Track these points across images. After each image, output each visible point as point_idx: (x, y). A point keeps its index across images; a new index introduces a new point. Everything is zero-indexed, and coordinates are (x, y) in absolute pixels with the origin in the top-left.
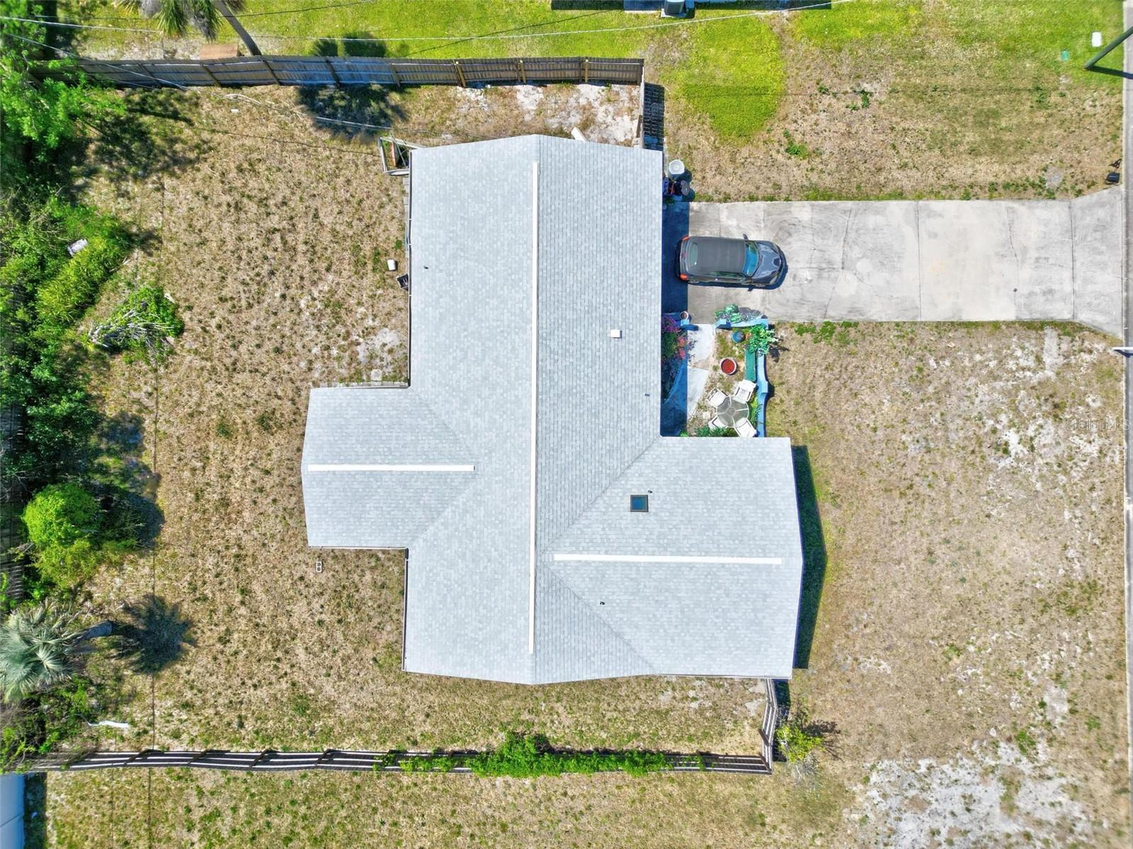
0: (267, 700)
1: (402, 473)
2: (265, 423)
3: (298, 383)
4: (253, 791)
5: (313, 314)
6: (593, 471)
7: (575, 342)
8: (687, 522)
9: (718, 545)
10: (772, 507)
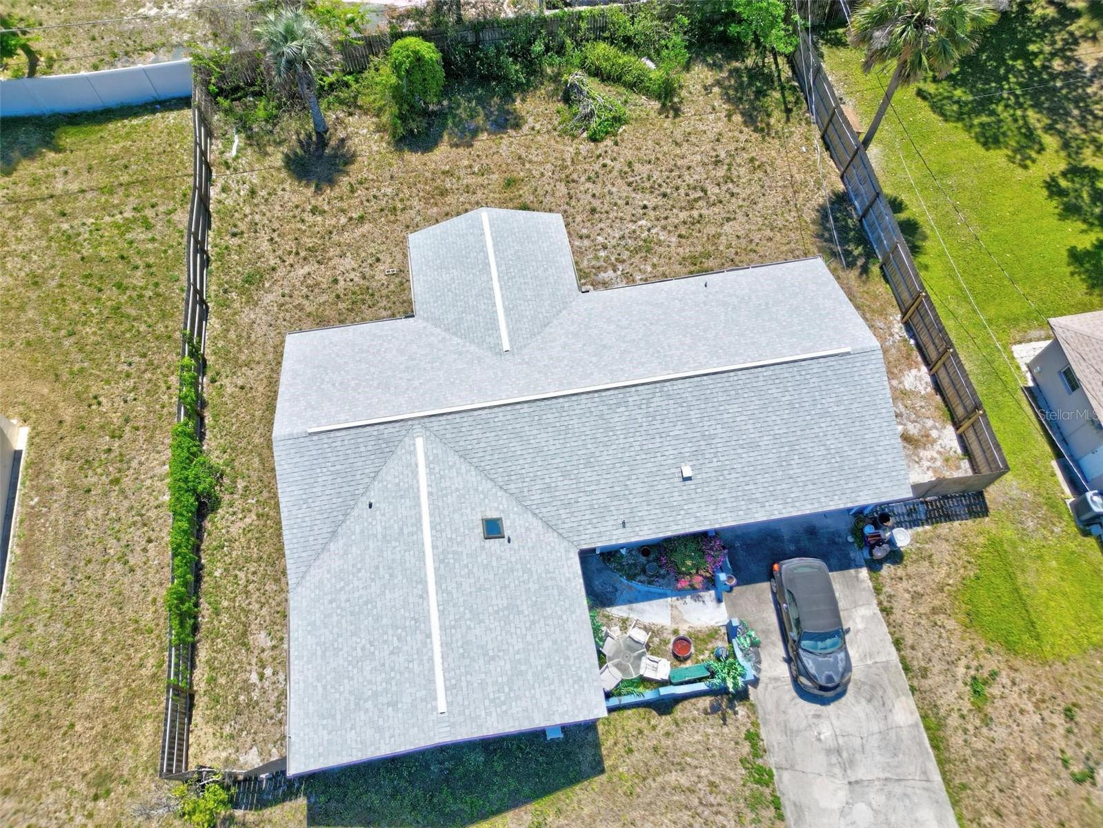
0: (258, 251)
1: (492, 289)
4: (170, 252)
5: (634, 232)
6: (523, 471)
7: (666, 425)
8: (478, 586)
9: (454, 627)
10: (512, 695)
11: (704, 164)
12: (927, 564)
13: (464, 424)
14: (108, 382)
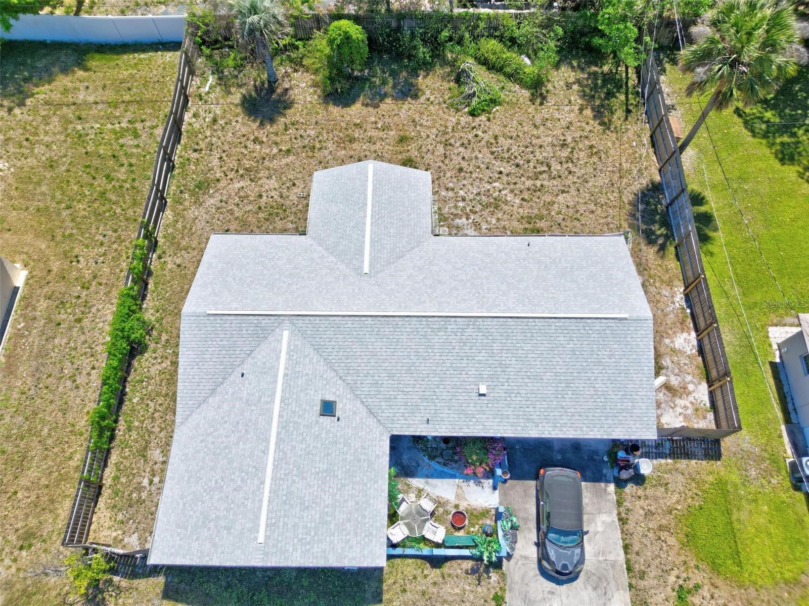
0: (210, 165)
1: (365, 224)
4: (148, 157)
5: (489, 191)
6: (360, 368)
7: (473, 351)
8: (307, 451)
9: (282, 479)
10: (316, 538)
11: (554, 145)
12: (663, 489)
13: (322, 325)
14: (87, 247)
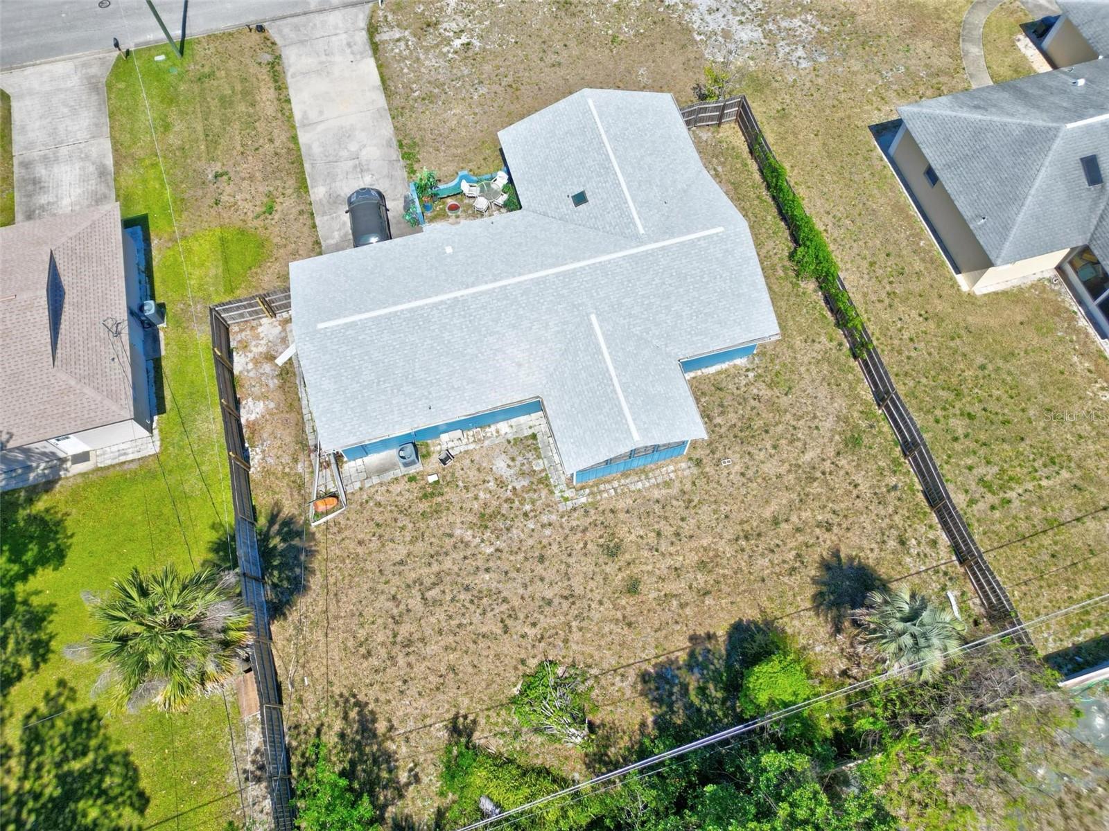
0: (863, 473)
1: (616, 368)
2: (613, 551)
3: (567, 531)
9: (592, 138)
10: (553, 121)
11: (423, 640)
14: (925, 332)
